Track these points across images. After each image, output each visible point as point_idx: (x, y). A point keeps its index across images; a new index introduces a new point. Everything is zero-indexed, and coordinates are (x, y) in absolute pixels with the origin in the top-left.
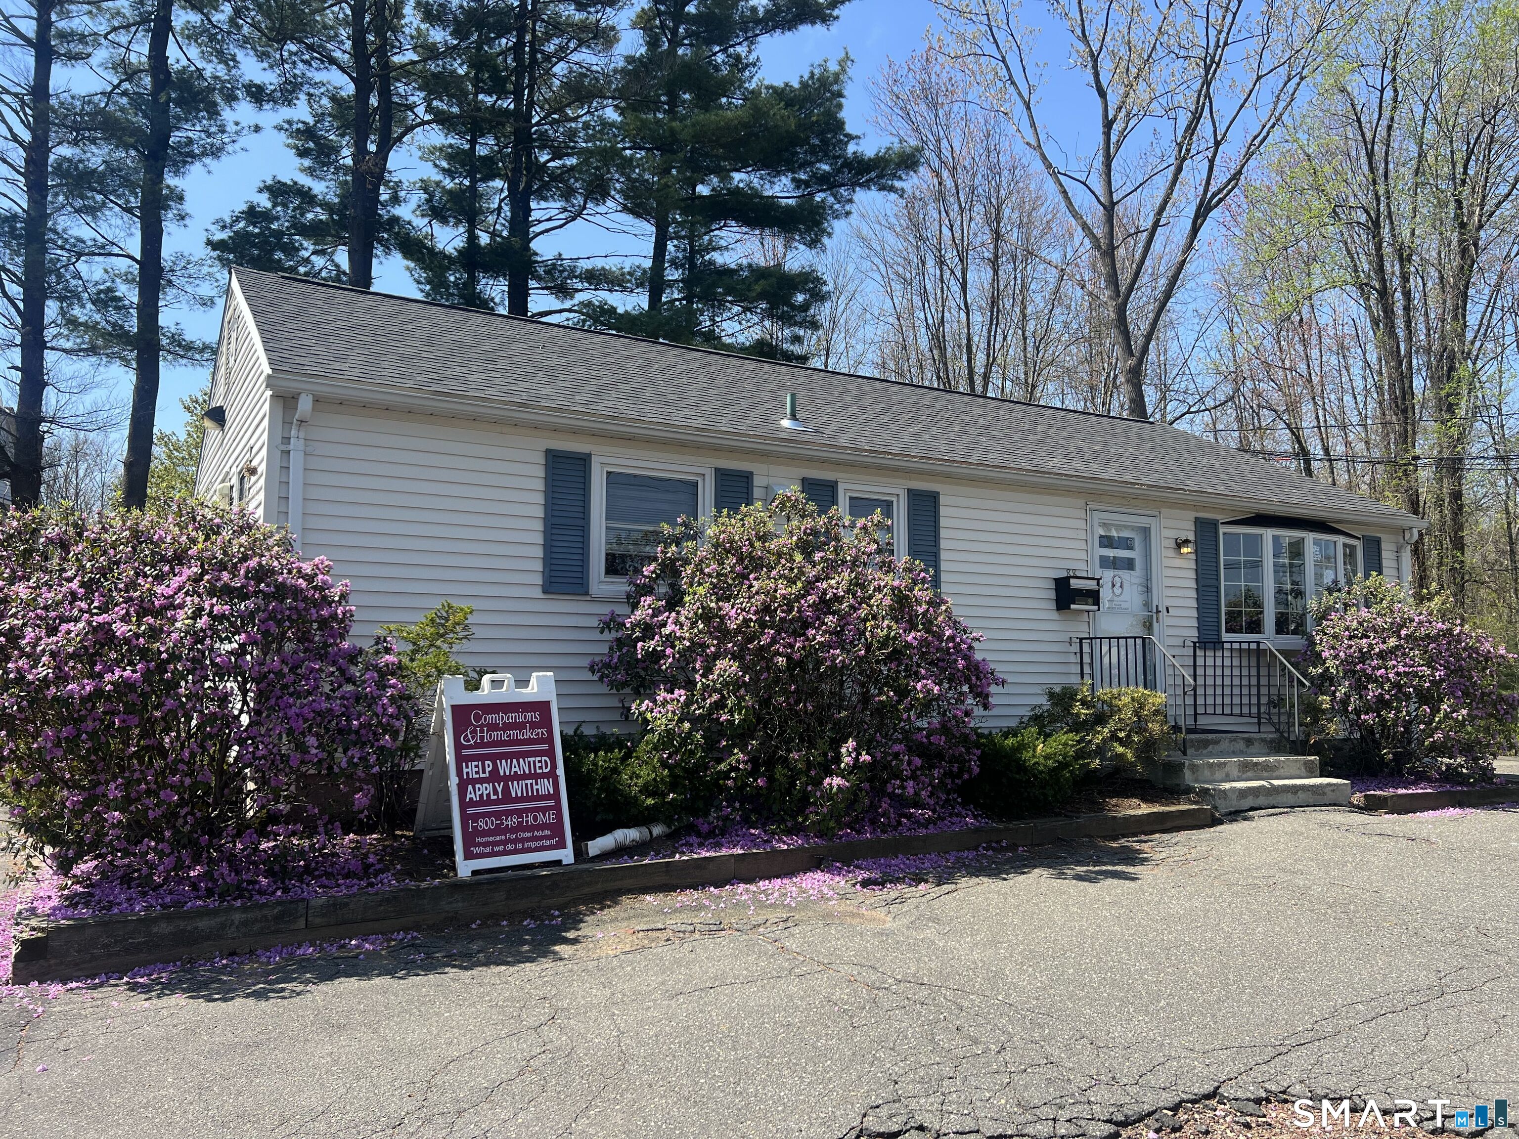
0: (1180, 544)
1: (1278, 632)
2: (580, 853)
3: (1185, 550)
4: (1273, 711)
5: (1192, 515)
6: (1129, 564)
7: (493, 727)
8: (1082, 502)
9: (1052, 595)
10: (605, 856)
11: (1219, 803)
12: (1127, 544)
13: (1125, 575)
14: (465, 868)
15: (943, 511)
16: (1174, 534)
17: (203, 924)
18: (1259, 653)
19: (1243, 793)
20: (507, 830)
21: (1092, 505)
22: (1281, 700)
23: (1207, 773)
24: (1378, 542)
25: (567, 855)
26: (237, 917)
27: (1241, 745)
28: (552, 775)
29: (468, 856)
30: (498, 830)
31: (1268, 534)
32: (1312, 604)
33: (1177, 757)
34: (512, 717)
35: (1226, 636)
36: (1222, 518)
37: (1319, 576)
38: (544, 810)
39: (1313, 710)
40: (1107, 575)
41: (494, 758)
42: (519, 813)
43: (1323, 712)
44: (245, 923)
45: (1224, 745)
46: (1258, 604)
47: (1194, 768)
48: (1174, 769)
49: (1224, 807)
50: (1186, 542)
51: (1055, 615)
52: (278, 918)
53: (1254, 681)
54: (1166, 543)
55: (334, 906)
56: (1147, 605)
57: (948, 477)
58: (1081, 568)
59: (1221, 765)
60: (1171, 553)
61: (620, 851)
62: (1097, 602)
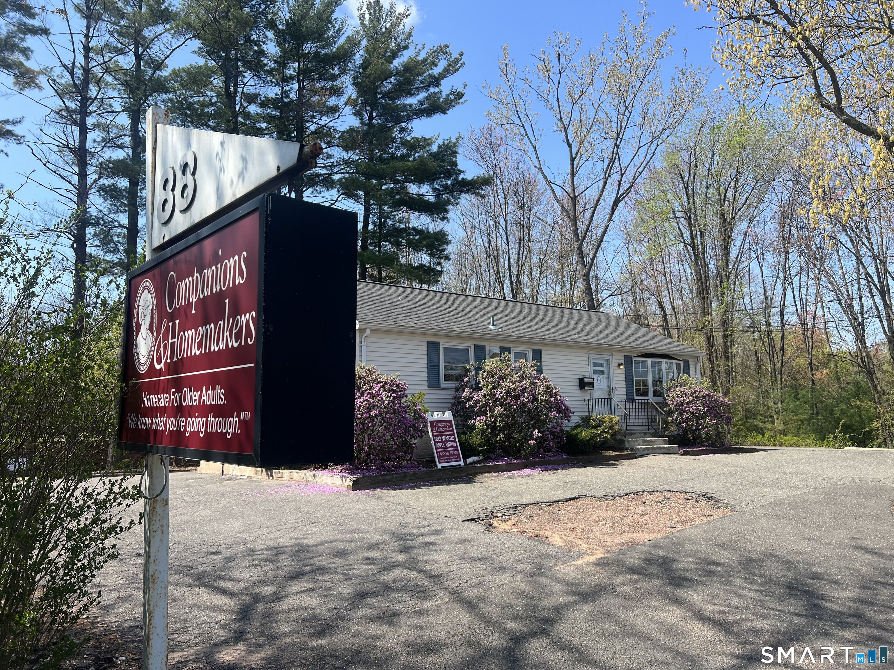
0: (620, 365)
1: (654, 395)
2: (465, 463)
3: (621, 367)
4: (653, 424)
5: (623, 354)
6: (602, 372)
7: (440, 427)
8: (586, 351)
9: (578, 384)
10: (471, 464)
11: (637, 452)
12: (601, 365)
13: (601, 376)
14: (439, 466)
15: (543, 356)
16: (617, 361)
17: (388, 477)
18: (648, 403)
19: (644, 449)
20: (447, 456)
21: (590, 352)
22: (655, 419)
23: (632, 443)
24: (688, 361)
25: (462, 463)
26: (395, 476)
27: (643, 435)
28: (455, 441)
29: (440, 463)
30: (445, 456)
31: (650, 360)
32: (665, 386)
33: (623, 438)
34: (444, 424)
35: (636, 398)
36: (633, 355)
37: (667, 375)
38: (455, 450)
39: (666, 422)
40: (595, 377)
41: (441, 436)
42: (449, 451)
43: (669, 423)
44: (396, 478)
45: (637, 435)
46: (646, 385)
47: (628, 441)
48: (623, 442)
49: (638, 453)
50: (622, 364)
51: (579, 391)
52: (403, 477)
53: (646, 414)
54: (614, 365)
55: (415, 474)
56: (609, 387)
57: (545, 344)
58: (587, 375)
59: (637, 441)
60: (616, 368)
61: (474, 463)
62: (593, 387)
